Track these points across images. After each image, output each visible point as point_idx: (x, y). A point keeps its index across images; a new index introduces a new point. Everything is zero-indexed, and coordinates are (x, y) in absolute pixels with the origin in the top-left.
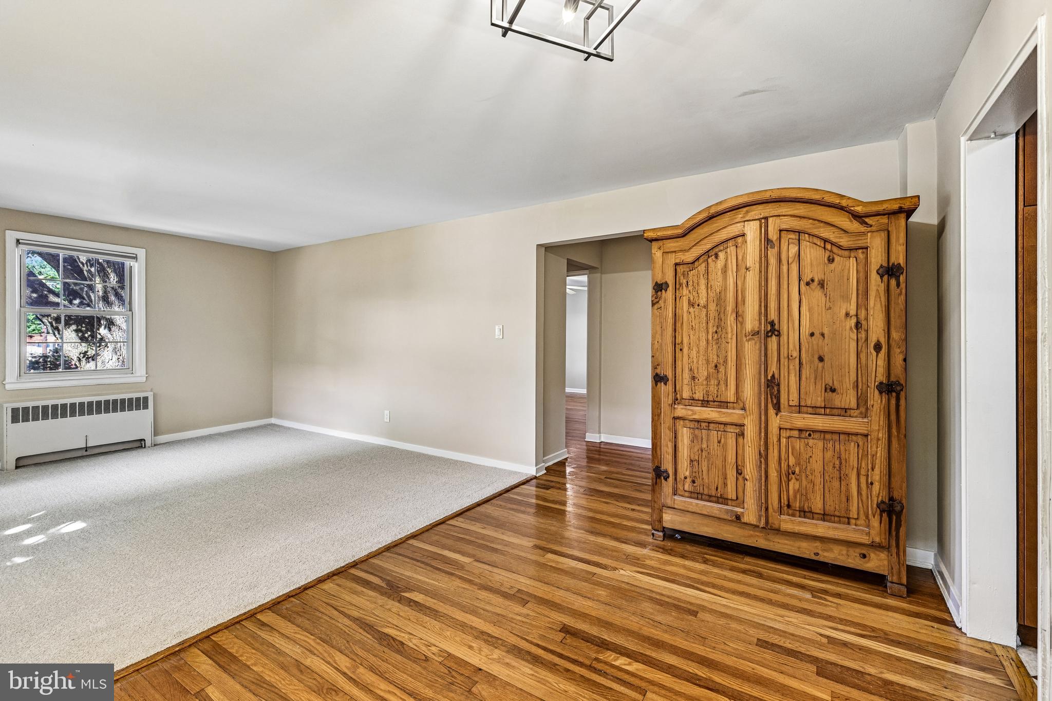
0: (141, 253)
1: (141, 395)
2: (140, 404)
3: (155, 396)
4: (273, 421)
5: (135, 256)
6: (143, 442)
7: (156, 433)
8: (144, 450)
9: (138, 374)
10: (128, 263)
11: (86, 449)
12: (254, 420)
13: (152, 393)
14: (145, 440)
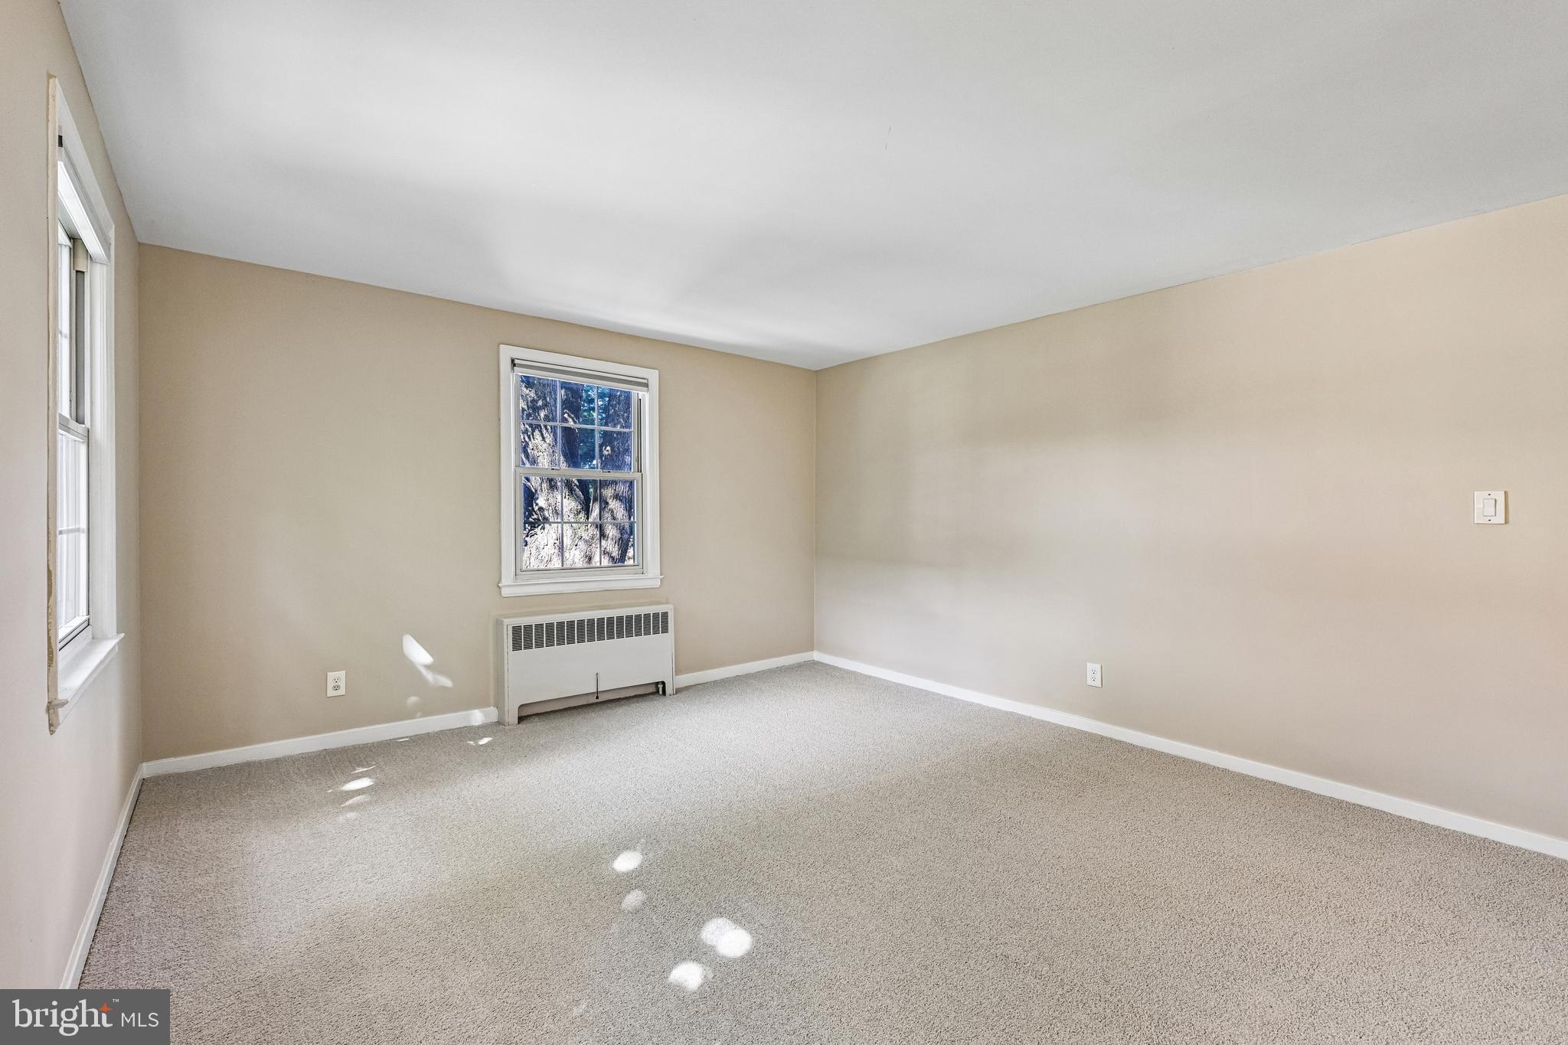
0: (652, 376)
1: (659, 609)
2: (657, 623)
3: (676, 610)
4: (816, 656)
5: (645, 381)
6: (660, 686)
7: (678, 671)
8: (663, 699)
9: (650, 575)
10: (637, 393)
11: (597, 694)
12: (791, 654)
13: (672, 607)
14: (663, 683)
